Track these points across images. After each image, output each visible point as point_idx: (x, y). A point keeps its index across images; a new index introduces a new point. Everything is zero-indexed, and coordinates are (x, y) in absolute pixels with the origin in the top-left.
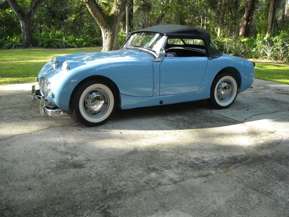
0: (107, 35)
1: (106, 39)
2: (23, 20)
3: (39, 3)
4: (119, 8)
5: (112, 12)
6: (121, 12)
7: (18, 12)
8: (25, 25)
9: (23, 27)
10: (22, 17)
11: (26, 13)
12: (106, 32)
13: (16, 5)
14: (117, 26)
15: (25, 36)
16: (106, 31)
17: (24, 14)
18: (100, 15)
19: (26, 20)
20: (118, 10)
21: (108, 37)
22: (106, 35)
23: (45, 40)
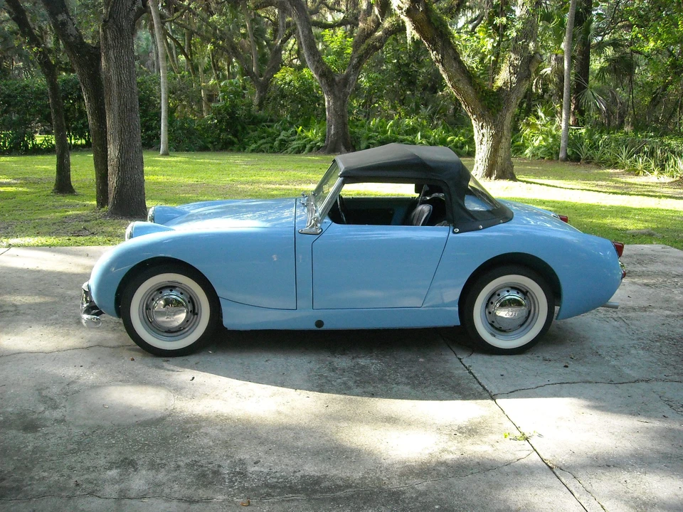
0: (483, 136)
1: (481, 144)
2: (331, 92)
3: (366, 57)
4: (515, 74)
5: (499, 83)
6: (519, 81)
7: (321, 76)
8: (334, 103)
9: (329, 108)
10: (329, 86)
11: (337, 79)
12: (482, 129)
13: (318, 62)
14: (508, 114)
15: (333, 127)
16: (482, 126)
17: (333, 80)
18: (470, 90)
19: (337, 93)
20: (514, 79)
21: (485, 139)
22: (481, 135)
23: (377, 136)
